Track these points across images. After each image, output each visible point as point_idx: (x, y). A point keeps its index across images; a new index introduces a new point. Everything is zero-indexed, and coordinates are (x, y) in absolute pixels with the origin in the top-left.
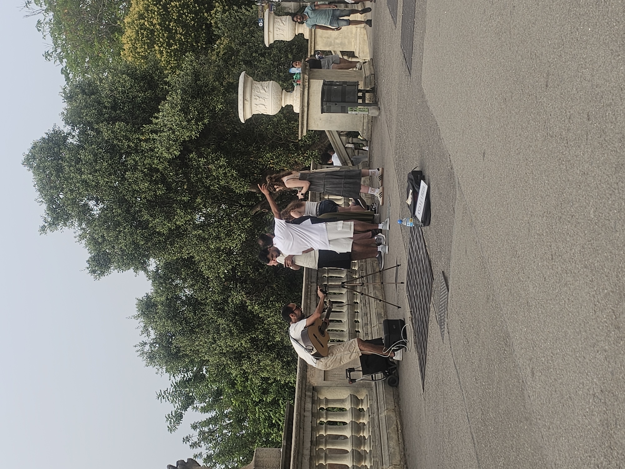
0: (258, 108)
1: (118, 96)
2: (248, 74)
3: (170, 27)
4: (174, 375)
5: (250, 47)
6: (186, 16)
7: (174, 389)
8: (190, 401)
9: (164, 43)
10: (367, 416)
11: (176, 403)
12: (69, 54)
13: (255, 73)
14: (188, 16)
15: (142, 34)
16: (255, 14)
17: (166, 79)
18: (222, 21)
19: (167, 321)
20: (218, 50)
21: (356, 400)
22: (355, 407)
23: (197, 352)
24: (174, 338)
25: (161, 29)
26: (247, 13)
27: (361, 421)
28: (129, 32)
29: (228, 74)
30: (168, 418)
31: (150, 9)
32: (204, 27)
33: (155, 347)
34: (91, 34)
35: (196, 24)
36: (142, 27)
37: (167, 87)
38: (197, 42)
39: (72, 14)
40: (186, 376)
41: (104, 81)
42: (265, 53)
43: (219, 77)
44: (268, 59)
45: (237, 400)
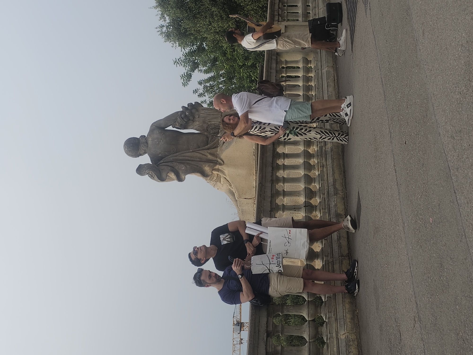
4: (184, 48)
7: (185, 58)
8: (196, 65)
10: (314, 71)
11: (187, 67)
19: (177, 9)
21: (306, 61)
22: (306, 66)
23: (199, 32)
24: (182, 22)
27: (310, 75)
30: (182, 77)
33: (170, 29)
40: (193, 48)
45: (227, 65)
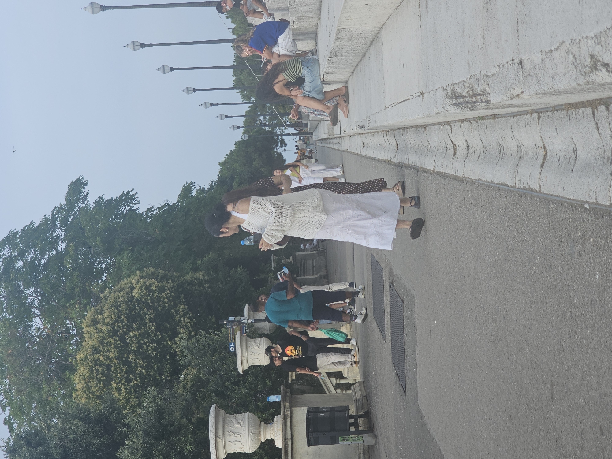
0: (233, 446)
1: (69, 445)
2: (220, 406)
3: (129, 360)
5: (221, 376)
6: (147, 346)
9: (122, 379)
12: (13, 400)
13: (228, 405)
14: (149, 346)
15: (97, 371)
16: (225, 338)
17: (125, 420)
18: (188, 348)
20: (185, 382)
25: (118, 364)
26: (216, 338)
28: (82, 370)
29: (198, 408)
31: (106, 341)
32: (168, 357)
34: (38, 375)
35: (158, 354)
36: (96, 362)
37: (126, 429)
38: (160, 375)
39: (17, 354)
41: (52, 429)
42: (239, 381)
43: (187, 413)
44: (243, 388)
